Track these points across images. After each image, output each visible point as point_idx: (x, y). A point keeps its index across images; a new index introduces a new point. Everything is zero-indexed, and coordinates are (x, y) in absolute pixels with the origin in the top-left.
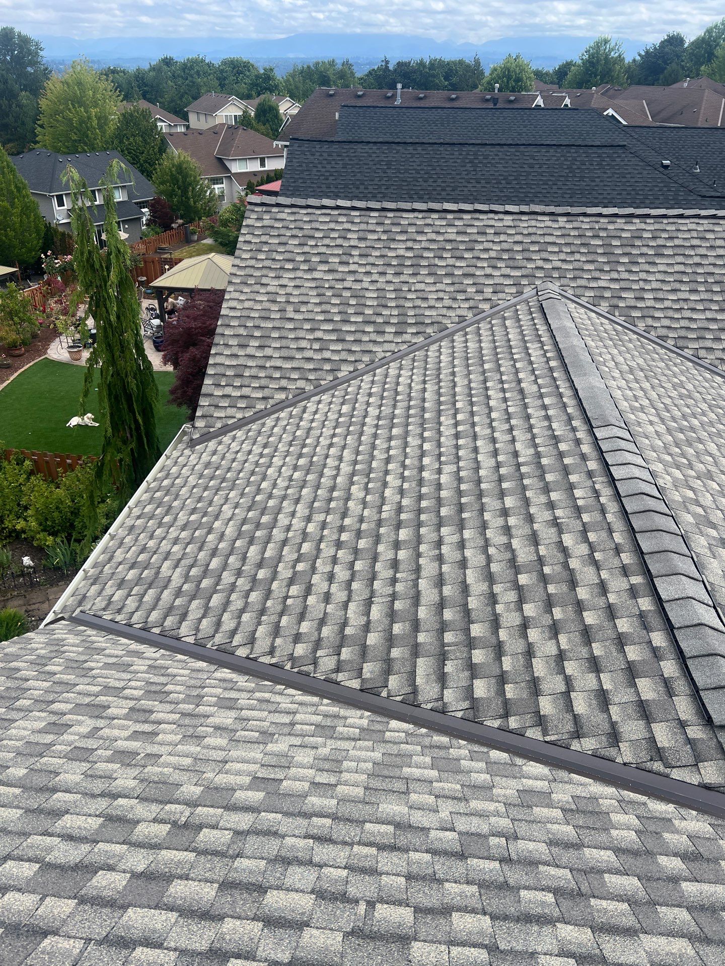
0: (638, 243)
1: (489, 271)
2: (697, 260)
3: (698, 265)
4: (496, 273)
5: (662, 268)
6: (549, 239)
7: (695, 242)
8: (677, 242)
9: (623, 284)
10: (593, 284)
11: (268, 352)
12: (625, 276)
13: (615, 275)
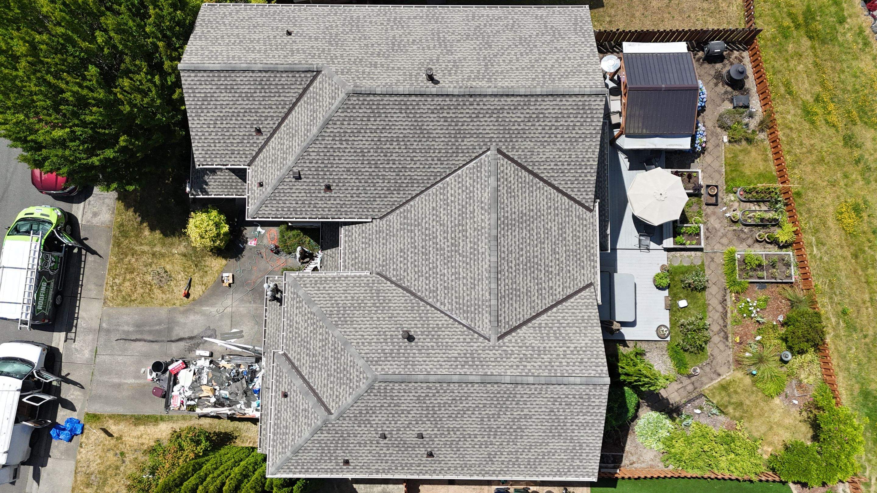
0: (463, 363)
1: (514, 349)
2: (444, 356)
3: (444, 354)
4: (511, 348)
5: (456, 352)
6: (493, 364)
7: (444, 363)
8: (450, 363)
9: (469, 345)
10: (479, 344)
11: (580, 315)
12: (468, 348)
13: (472, 348)
